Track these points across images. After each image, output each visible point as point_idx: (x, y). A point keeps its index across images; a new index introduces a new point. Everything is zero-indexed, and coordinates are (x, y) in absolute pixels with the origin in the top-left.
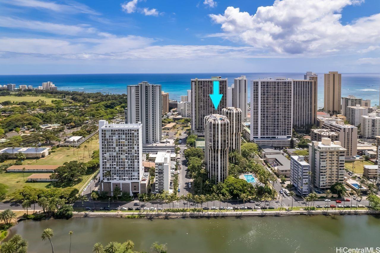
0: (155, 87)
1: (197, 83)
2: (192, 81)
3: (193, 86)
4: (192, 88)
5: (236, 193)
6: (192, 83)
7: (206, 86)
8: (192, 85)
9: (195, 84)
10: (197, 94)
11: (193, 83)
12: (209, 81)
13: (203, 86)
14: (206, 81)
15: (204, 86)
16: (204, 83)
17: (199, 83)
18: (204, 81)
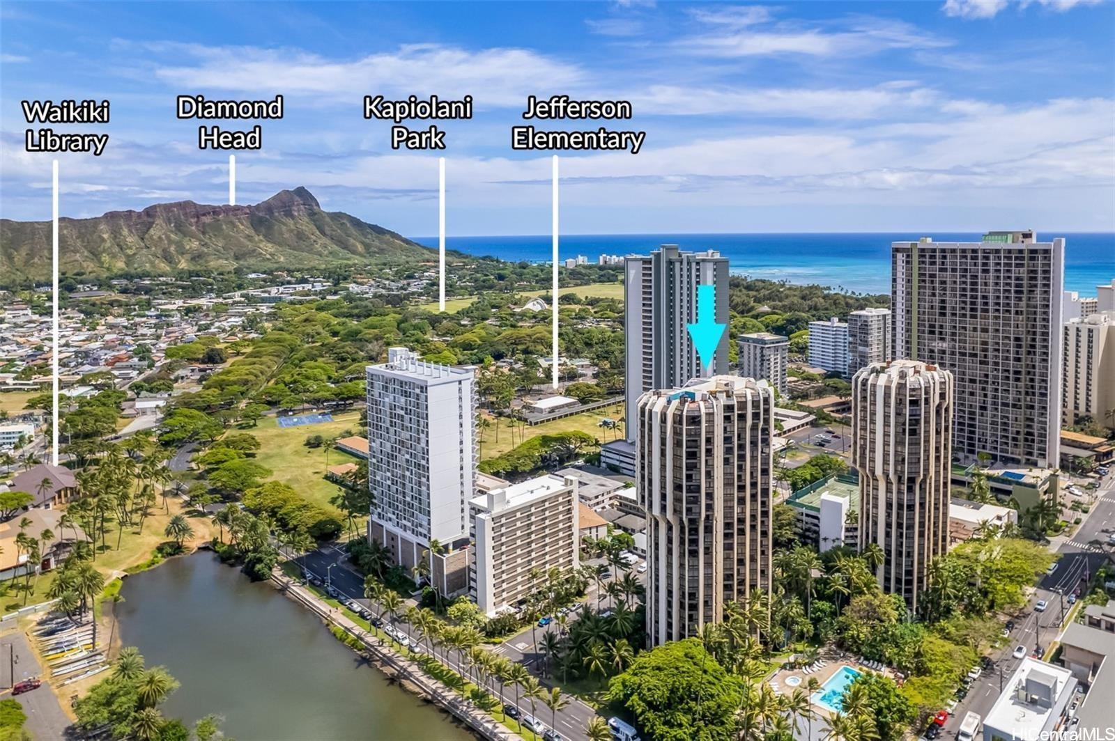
0: (698, 263)
1: (915, 259)
2: (897, 250)
3: (899, 269)
4: (894, 274)
5: (633, 706)
6: (894, 257)
7: (954, 270)
8: (894, 263)
9: (908, 262)
10: (915, 302)
11: (899, 256)
12: (964, 251)
13: (941, 270)
14: (953, 251)
15: (945, 270)
16: (945, 257)
17: (924, 256)
18: (943, 251)
